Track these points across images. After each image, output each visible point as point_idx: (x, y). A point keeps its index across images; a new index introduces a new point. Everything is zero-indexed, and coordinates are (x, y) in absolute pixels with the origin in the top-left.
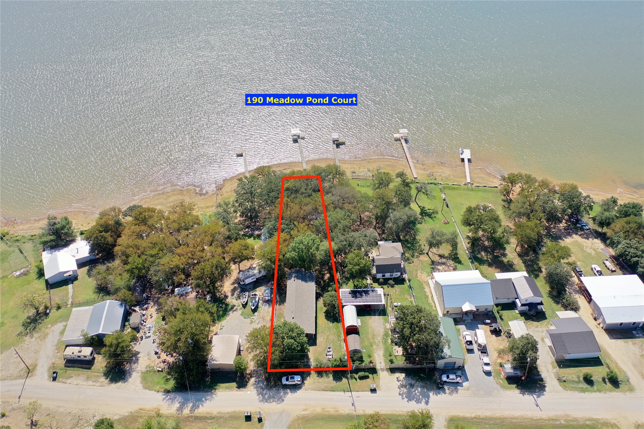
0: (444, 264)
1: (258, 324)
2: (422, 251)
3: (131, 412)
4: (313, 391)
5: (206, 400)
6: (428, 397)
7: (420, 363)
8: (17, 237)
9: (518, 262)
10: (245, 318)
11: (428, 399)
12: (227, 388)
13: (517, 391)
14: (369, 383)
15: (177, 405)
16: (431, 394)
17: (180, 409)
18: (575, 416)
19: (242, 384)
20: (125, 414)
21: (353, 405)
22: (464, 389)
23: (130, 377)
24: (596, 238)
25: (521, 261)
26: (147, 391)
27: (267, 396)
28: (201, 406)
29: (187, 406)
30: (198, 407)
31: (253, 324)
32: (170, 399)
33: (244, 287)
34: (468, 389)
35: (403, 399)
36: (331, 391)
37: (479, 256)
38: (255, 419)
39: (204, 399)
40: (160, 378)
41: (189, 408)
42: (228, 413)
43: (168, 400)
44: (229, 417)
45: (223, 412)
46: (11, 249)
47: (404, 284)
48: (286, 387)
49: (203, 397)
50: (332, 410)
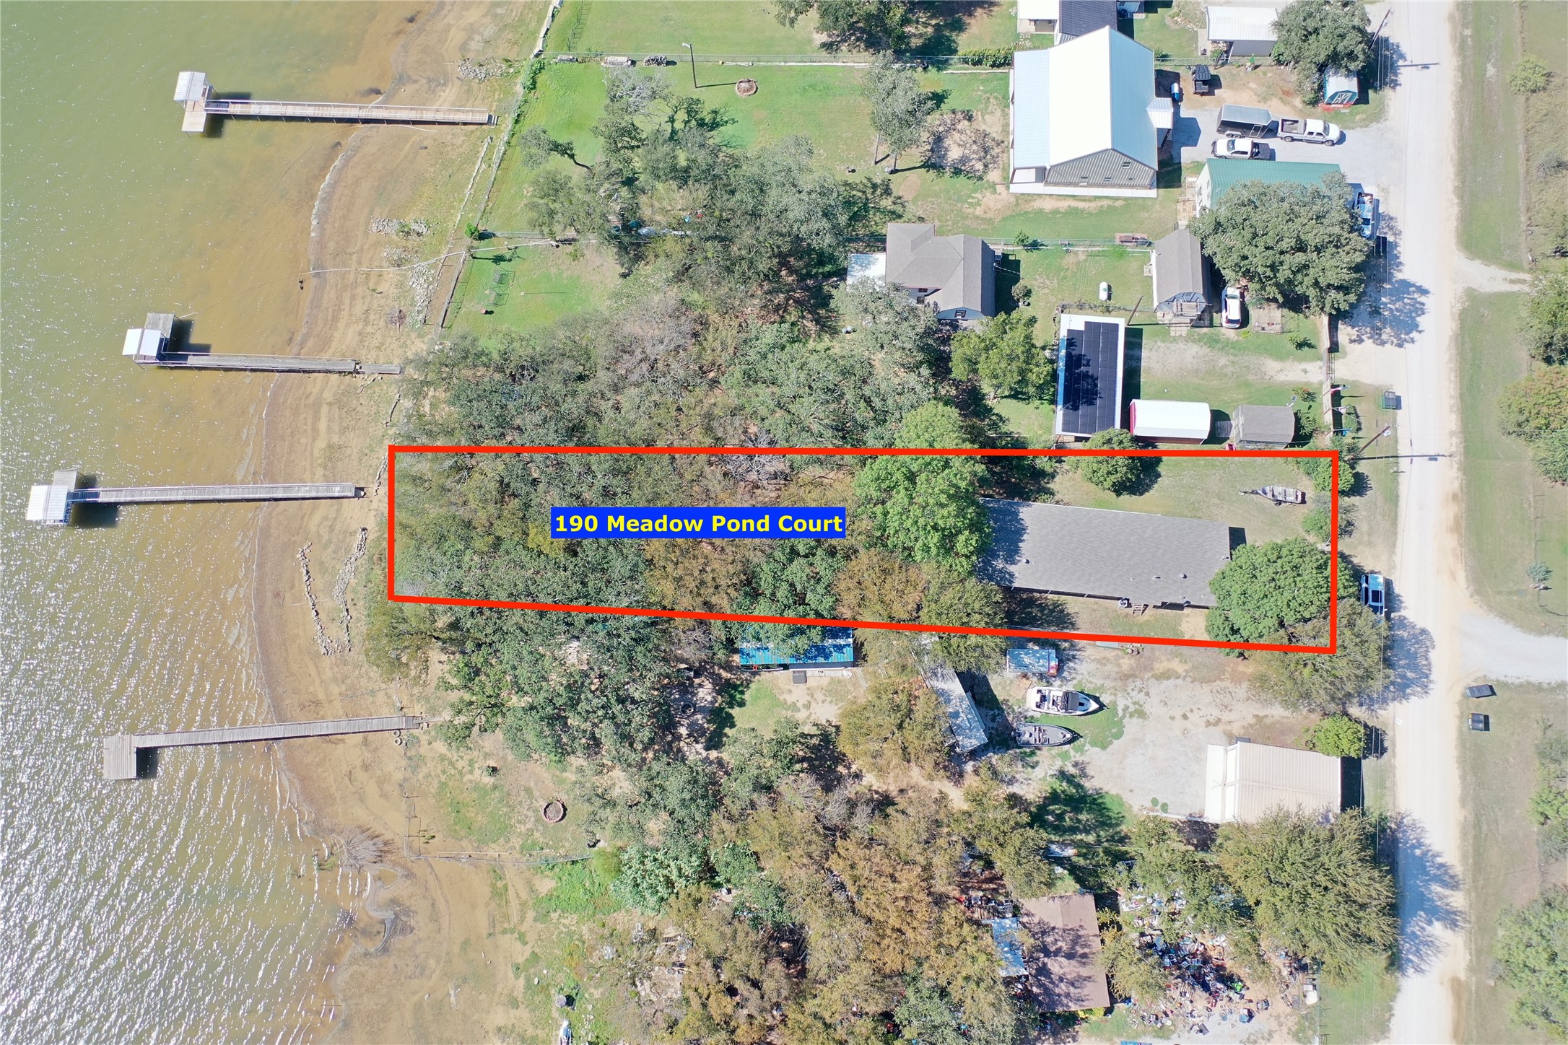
1: (1147, 694)
5: (1420, 845)
6: (1406, 285)
10: (1119, 735)
11: (1413, 285)
12: (1382, 788)
13: (1390, 93)
14: (1367, 408)
15: (1437, 929)
16: (1399, 276)
17: (1450, 918)
19: (1369, 744)
21: (1433, 458)
26: (1394, 1024)
27: (1410, 675)
28: (1439, 860)
29: (1440, 899)
30: (1442, 865)
31: (1147, 708)
32: (1418, 951)
35: (1413, 341)
36: (1396, 504)
38: (1485, 706)
39: (1418, 852)
40: (1340, 992)
41: (1447, 892)
43: (1421, 958)
47: (1017, 262)
49: (1413, 854)
50: (1452, 511)
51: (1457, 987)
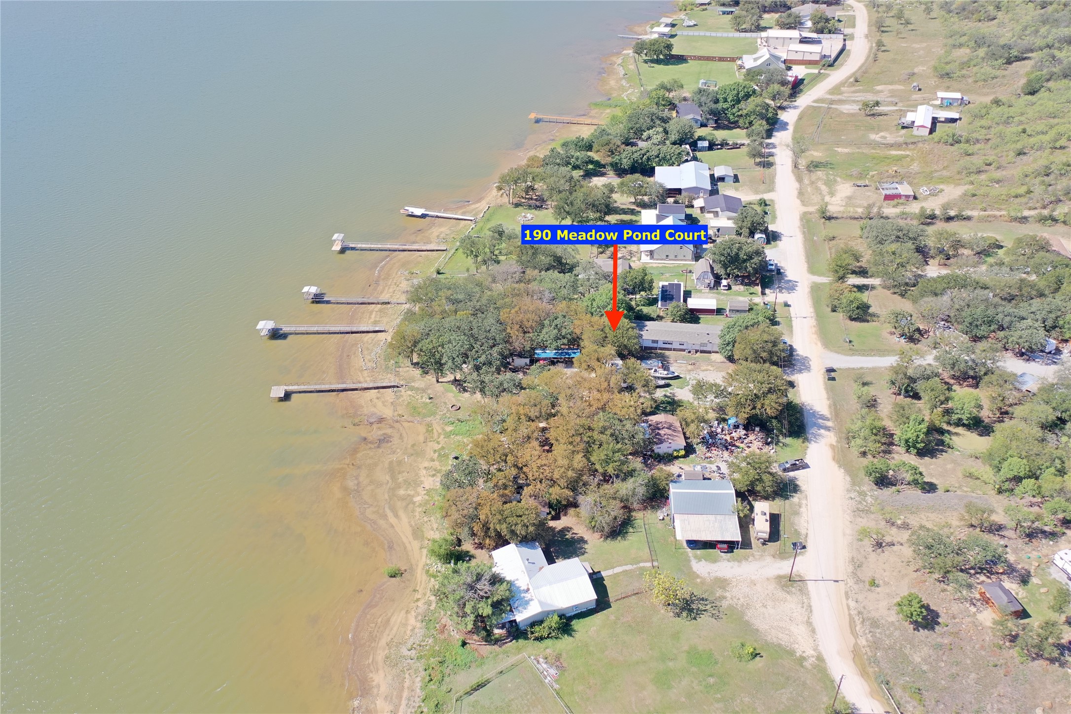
6: (790, 281)
15: (822, 431)
16: (786, 279)
30: (822, 415)
42: (828, 393)
43: (816, 439)
44: (832, 392)
49: (809, 412)
50: (814, 330)
51: (832, 447)
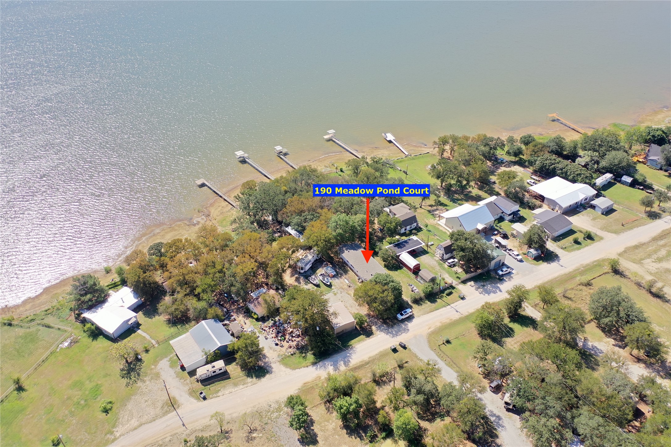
0: (437, 210)
1: (341, 293)
2: (414, 207)
3: (299, 389)
4: (424, 316)
6: (498, 287)
7: (475, 271)
8: (27, 317)
9: (481, 193)
11: (499, 289)
12: (359, 341)
13: (546, 264)
14: (455, 295)
15: (331, 368)
16: (499, 285)
18: (586, 263)
19: (369, 334)
20: (295, 392)
21: (457, 311)
22: (516, 275)
23: (272, 368)
24: (515, 165)
25: (484, 193)
26: (297, 370)
27: (394, 333)
28: (350, 360)
33: (305, 274)
34: (518, 274)
35: (484, 295)
36: (436, 310)
37: (455, 198)
38: (400, 349)
39: (348, 355)
40: (297, 358)
42: (376, 355)
43: (320, 368)
44: (380, 356)
45: (372, 355)
46: (33, 329)
47: (423, 230)
48: (403, 321)
51: (318, 378)
